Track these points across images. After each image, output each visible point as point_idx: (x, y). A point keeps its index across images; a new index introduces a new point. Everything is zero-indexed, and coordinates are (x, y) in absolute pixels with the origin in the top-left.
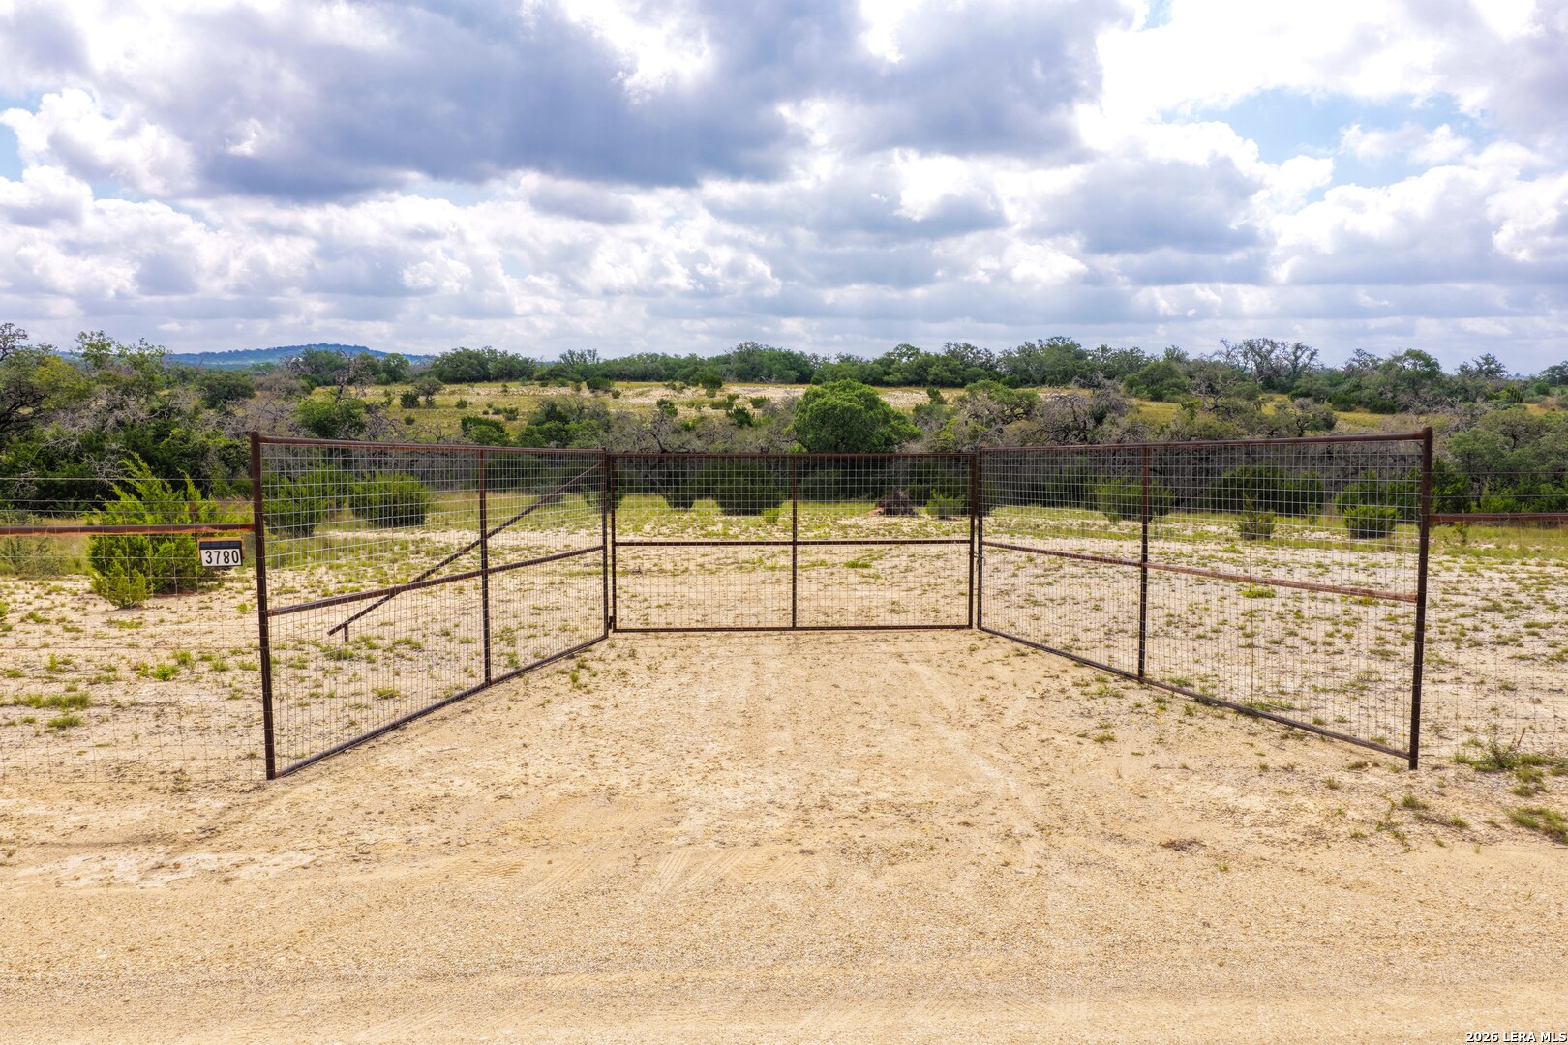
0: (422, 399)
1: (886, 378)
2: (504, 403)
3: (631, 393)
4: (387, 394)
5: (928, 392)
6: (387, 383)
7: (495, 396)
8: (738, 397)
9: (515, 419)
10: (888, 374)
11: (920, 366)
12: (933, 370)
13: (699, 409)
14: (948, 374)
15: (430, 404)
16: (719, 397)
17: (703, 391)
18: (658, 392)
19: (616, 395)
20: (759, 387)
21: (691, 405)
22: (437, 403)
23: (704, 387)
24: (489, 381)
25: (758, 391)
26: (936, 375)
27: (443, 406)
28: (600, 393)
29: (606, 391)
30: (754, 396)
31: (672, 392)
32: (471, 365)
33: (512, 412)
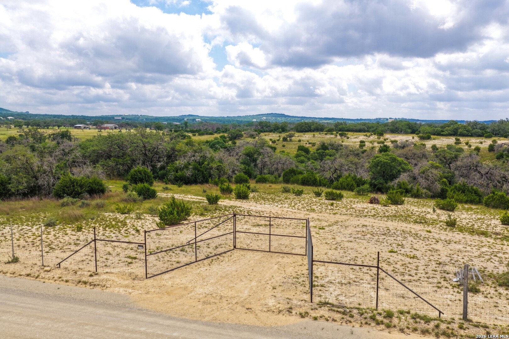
0: (288, 139)
1: (442, 133)
2: (313, 140)
3: (353, 137)
4: (280, 136)
5: (456, 139)
6: (280, 133)
7: (311, 138)
8: (387, 139)
9: (314, 146)
10: (443, 131)
11: (455, 129)
12: (460, 131)
13: (373, 144)
14: (465, 132)
15: (291, 140)
16: (382, 139)
17: (376, 137)
18: (362, 137)
19: (348, 138)
20: (396, 135)
21: (371, 142)
22: (293, 140)
23: (377, 135)
24: (311, 132)
25: (395, 137)
26: (461, 132)
27: (294, 141)
28: (343, 137)
29: (345, 137)
30: (393, 139)
31: (366, 137)
32: (306, 127)
33: (314, 144)
